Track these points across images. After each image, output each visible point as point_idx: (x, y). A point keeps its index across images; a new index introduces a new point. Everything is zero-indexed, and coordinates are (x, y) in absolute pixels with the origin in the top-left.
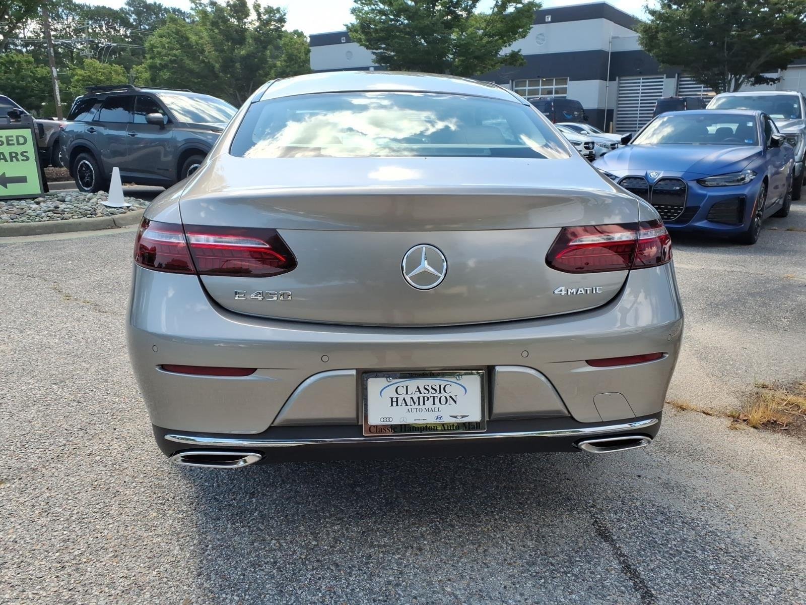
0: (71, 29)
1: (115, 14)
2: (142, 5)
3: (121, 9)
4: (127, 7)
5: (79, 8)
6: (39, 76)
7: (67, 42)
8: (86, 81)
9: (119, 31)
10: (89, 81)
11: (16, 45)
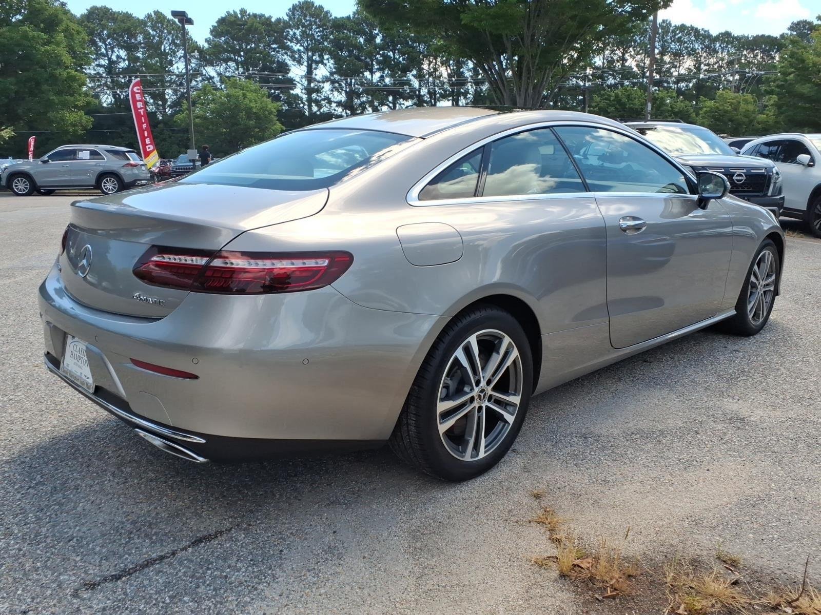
0: (724, 62)
1: (773, 41)
2: (807, 27)
3: (782, 36)
4: (789, 32)
5: (737, 40)
6: (677, 110)
7: (714, 75)
8: (713, 112)
9: (773, 58)
10: (716, 112)
11: (669, 83)
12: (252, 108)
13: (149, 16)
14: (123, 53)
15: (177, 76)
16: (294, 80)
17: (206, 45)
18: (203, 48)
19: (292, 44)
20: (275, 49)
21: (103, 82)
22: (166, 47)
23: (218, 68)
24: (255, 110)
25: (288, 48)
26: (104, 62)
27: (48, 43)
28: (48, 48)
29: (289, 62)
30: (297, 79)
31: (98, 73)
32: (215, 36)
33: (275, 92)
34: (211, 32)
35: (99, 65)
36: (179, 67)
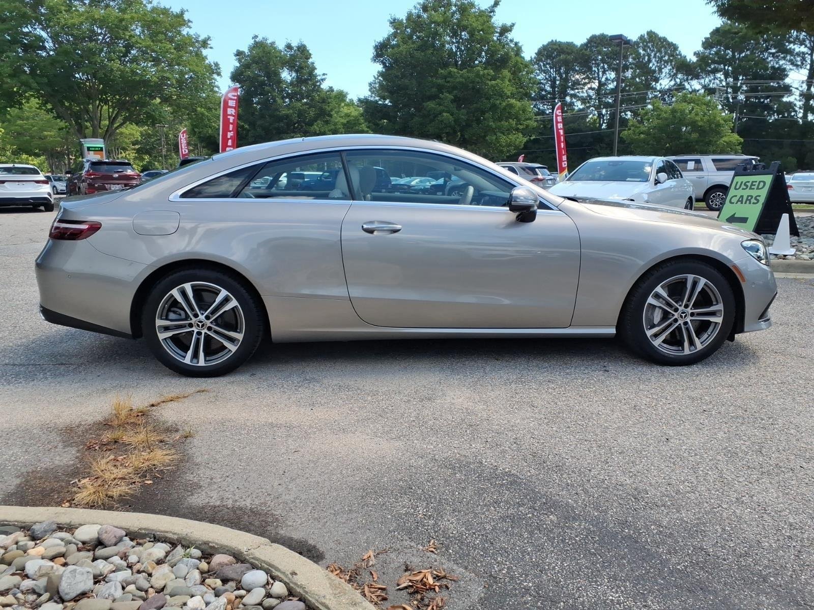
12: (697, 121)
13: (642, 37)
14: (612, 75)
15: (660, 92)
16: (791, 86)
17: (694, 59)
18: (690, 62)
19: (796, 46)
20: (773, 54)
21: (593, 103)
22: (653, 65)
23: (702, 81)
24: (700, 124)
25: (790, 52)
26: (595, 85)
27: (494, 79)
28: (494, 82)
29: (788, 67)
30: (795, 85)
31: (589, 96)
32: (705, 48)
33: (764, 101)
34: (703, 44)
35: (591, 88)
36: (665, 83)
